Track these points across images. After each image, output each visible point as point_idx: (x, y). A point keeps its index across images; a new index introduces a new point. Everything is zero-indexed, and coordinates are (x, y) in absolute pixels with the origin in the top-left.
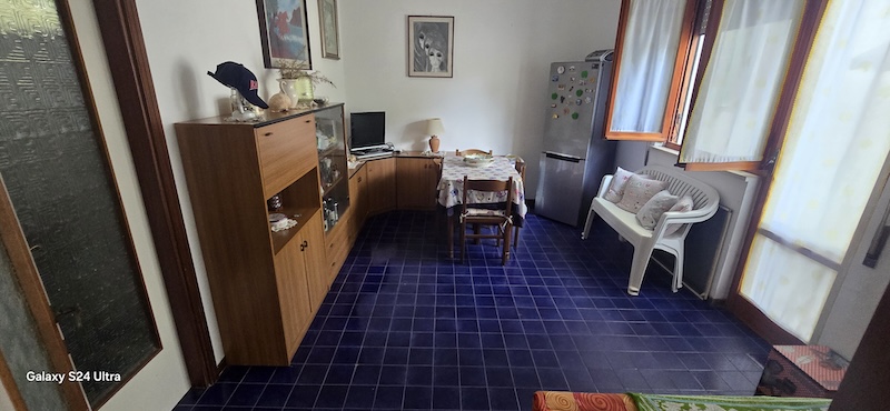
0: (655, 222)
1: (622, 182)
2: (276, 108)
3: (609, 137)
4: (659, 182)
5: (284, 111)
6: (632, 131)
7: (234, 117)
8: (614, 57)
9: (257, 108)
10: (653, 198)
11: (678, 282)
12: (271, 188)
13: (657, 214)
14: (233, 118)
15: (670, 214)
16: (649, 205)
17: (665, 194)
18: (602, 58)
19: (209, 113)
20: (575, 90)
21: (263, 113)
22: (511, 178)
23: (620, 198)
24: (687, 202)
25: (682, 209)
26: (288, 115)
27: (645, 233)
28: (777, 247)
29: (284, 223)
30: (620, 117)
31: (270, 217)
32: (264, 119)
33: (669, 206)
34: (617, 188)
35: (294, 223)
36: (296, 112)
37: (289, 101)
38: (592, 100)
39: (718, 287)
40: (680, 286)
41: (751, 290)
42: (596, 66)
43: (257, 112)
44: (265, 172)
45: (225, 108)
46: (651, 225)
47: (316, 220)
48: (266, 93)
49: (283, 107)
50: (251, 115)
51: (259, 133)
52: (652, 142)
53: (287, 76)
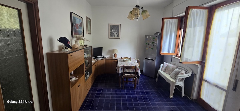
0: (175, 77)
1: (166, 66)
2: (74, 48)
3: (161, 54)
4: (175, 66)
5: (76, 49)
6: (167, 53)
8: (161, 34)
9: (69, 48)
10: (174, 71)
11: (183, 95)
12: (71, 70)
13: (176, 75)
14: (62, 51)
15: (179, 75)
16: (173, 72)
17: (177, 70)
18: (158, 34)
19: (56, 49)
20: (152, 42)
22: (136, 65)
23: (165, 70)
24: (183, 72)
25: (182, 74)
26: (77, 50)
27: (173, 80)
28: (209, 84)
29: (74, 79)
30: (164, 49)
31: (70, 77)
32: (71, 51)
33: (178, 73)
34: (164, 68)
35: (77, 79)
36: (79, 49)
37: (77, 46)
38: (156, 44)
39: (194, 96)
40: (184, 95)
41: (203, 97)
42: (157, 36)
44: (70, 65)
45: (60, 48)
46: (174, 78)
47: (83, 78)
48: (71, 44)
50: (67, 50)
51: (69, 55)
52: (173, 55)
53: (77, 40)
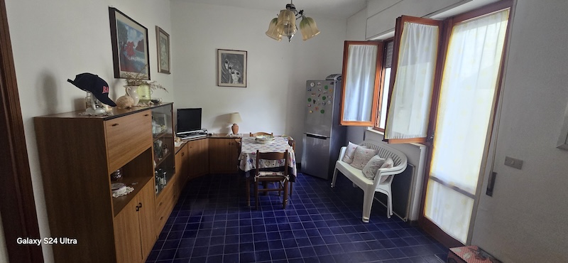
0: (374, 174)
1: (352, 150)
2: (122, 106)
3: (343, 124)
4: (373, 150)
5: (128, 108)
6: (355, 120)
7: (88, 112)
8: (342, 78)
9: (107, 106)
10: (371, 161)
11: (390, 212)
12: (114, 166)
13: (375, 170)
14: (86, 113)
15: (382, 169)
16: (369, 164)
17: (377, 158)
18: (335, 78)
19: (66, 108)
20: (321, 97)
21: (111, 109)
22: (287, 151)
23: (352, 160)
24: (390, 162)
25: (388, 166)
26: (131, 111)
27: (369, 182)
28: (441, 186)
29: (124, 190)
30: (348, 112)
31: (112, 186)
32: (112, 114)
33: (380, 165)
34: (350, 155)
35: (132, 189)
36: (137, 109)
37: (132, 101)
38: (332, 102)
39: (412, 214)
40: (391, 214)
41: (430, 214)
42: (333, 83)
43: (107, 108)
44: (110, 153)
45: (79, 105)
46: (372, 177)
47: (150, 186)
48: (114, 95)
49: (127, 105)
50: (102, 111)
51: (107, 124)
52: (366, 127)
53: (132, 84)
